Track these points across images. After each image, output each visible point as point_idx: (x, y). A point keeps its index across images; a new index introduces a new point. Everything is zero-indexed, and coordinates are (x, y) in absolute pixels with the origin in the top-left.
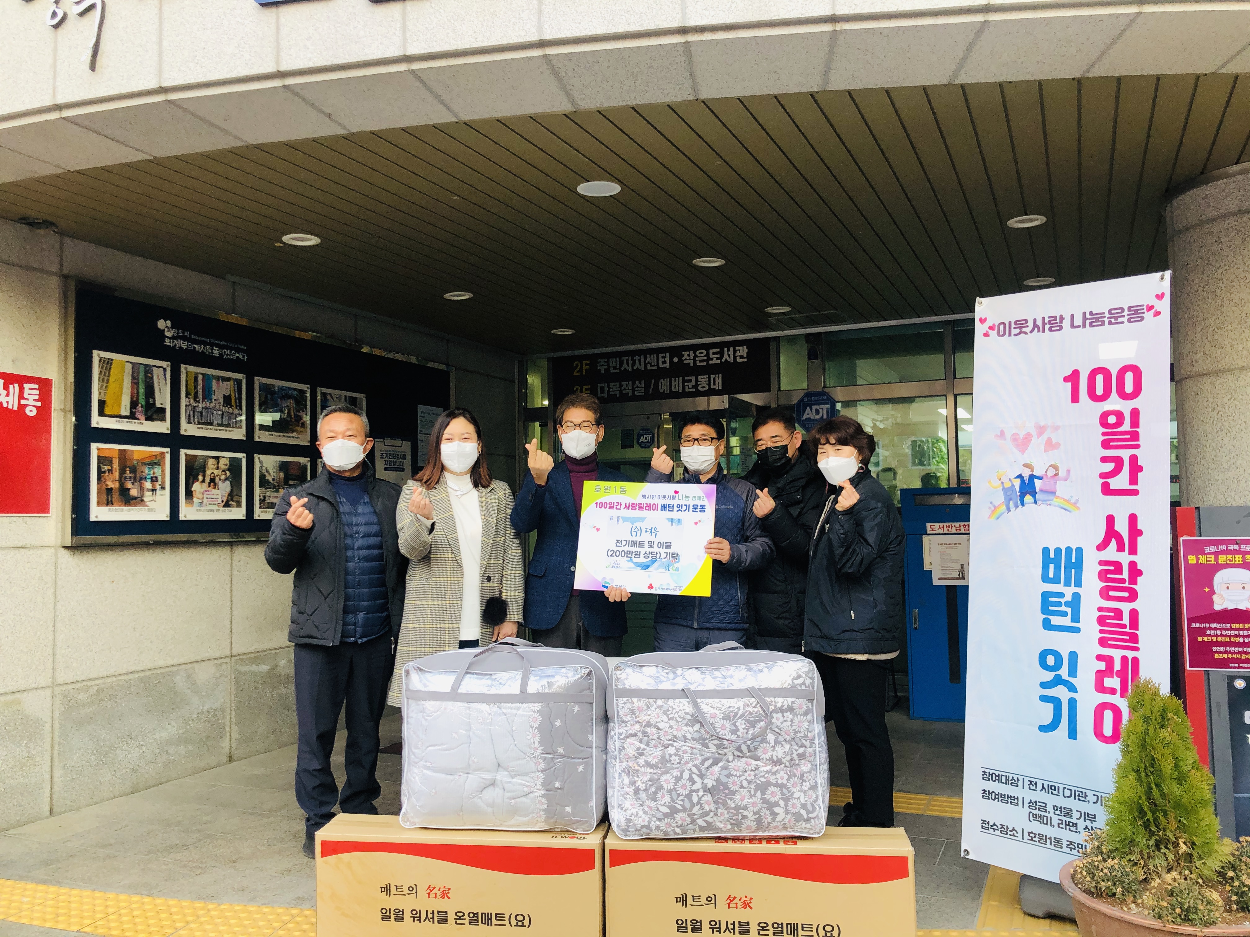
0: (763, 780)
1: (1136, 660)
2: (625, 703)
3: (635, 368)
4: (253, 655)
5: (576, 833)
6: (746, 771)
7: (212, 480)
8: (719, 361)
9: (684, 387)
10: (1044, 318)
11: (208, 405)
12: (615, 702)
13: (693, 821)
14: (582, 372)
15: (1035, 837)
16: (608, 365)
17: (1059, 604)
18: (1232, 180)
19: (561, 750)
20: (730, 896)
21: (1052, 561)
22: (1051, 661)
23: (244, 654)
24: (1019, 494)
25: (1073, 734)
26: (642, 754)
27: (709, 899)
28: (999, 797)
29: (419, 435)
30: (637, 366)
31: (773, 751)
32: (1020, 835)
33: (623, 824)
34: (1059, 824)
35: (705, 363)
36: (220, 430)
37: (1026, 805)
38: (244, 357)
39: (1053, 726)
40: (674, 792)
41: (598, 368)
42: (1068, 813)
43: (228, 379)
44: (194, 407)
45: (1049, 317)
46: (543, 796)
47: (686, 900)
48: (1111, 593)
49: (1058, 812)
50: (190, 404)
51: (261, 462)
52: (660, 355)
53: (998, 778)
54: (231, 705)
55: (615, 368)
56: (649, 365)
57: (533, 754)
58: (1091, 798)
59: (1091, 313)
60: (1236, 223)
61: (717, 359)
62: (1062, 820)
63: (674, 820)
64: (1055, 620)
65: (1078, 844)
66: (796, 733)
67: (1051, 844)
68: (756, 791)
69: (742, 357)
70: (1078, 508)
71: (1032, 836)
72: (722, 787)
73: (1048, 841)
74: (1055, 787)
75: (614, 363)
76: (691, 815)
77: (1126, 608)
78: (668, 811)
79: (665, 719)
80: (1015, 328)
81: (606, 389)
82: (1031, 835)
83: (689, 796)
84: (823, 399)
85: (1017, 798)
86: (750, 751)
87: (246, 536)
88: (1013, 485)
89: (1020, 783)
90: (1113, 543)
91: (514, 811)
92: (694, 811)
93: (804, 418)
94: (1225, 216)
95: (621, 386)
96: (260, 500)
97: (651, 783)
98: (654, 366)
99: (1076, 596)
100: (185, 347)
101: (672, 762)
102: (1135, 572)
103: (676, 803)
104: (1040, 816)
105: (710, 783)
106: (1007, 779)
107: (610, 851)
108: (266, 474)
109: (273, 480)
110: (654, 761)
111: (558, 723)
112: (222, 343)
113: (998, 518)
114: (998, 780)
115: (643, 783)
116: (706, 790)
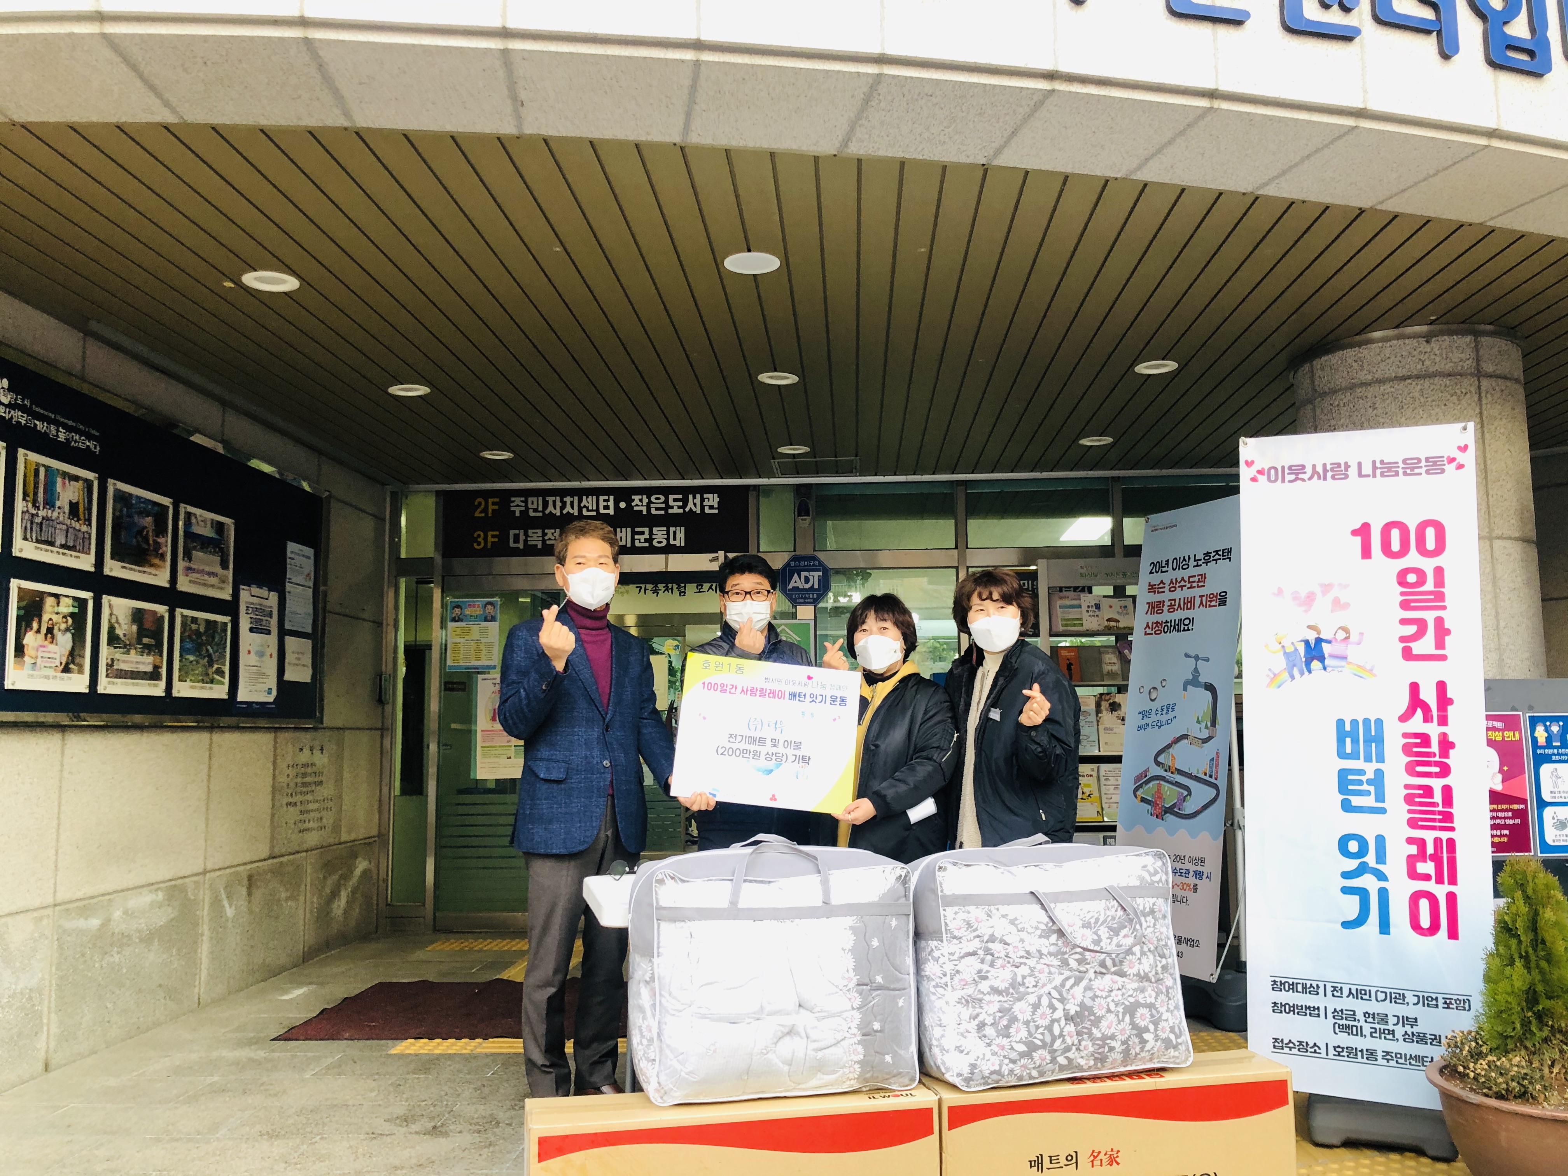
0: (1132, 1000)
1: (1451, 843)
2: (956, 913)
3: (565, 512)
4: (81, 904)
5: (894, 1091)
6: (1111, 991)
7: (50, 630)
8: (681, 511)
9: (633, 540)
10: (1325, 465)
11: (49, 515)
12: (942, 912)
13: (1053, 1060)
14: (487, 514)
15: (1343, 1051)
16: (526, 506)
17: (1360, 783)
18: (1388, 345)
19: (879, 979)
20: (1093, 1151)
21: (1348, 734)
22: (1353, 847)
23: (71, 902)
24: (1304, 659)
25: (1385, 927)
26: (985, 978)
27: (1069, 1158)
28: (1294, 1009)
29: (288, 585)
30: (568, 509)
31: (1139, 964)
32: (1323, 1051)
33: (966, 1071)
34: (1371, 1033)
35: (663, 512)
36: (64, 554)
37: (1330, 1015)
38: (95, 448)
39: (1360, 921)
40: (1032, 1024)
41: (512, 509)
42: (1384, 1019)
43: (76, 478)
44: (33, 515)
45: (1332, 464)
46: (859, 1043)
47: (1042, 1163)
48: (1419, 769)
49: (1370, 1020)
50: (28, 511)
51: (110, 606)
52: (602, 498)
53: (1293, 987)
54: (50, 981)
55: (536, 510)
56: (584, 510)
57: (846, 986)
58: (1410, 998)
59: (1382, 462)
60: (1392, 389)
61: (679, 507)
62: (1375, 1029)
63: (1032, 1059)
64: (1356, 801)
65: (1396, 1054)
66: (1158, 940)
67: (1362, 1057)
68: (1124, 1014)
69: (711, 507)
70: (1375, 675)
71: (1339, 1051)
72: (1086, 1013)
73: (1359, 1054)
74: (1365, 991)
75: (535, 503)
76: (1052, 1052)
77: (1437, 784)
78: (1025, 1049)
79: (1013, 929)
80: (1289, 474)
81: (522, 538)
82: (1338, 1049)
83: (1050, 1028)
84: (814, 565)
85: (1318, 1008)
86: (1114, 966)
87: (88, 719)
88: (1296, 650)
89: (1321, 991)
90: (1419, 713)
91: (820, 1067)
92: (1055, 1047)
93: (790, 587)
94: (1381, 381)
95: (544, 534)
96: (107, 665)
97: (1000, 1014)
98: (592, 510)
99: (1379, 773)
100: (23, 422)
101: (1027, 985)
102: (1446, 745)
103: (1035, 1038)
104: (1348, 1027)
105: (1073, 1009)
106: (1304, 987)
107: (949, 1108)
108: (116, 625)
109: (125, 635)
110: (1002, 986)
111: (875, 943)
112: (70, 423)
113: (1279, 687)
114: (1293, 989)
115: (989, 1015)
116: (1069, 1018)
